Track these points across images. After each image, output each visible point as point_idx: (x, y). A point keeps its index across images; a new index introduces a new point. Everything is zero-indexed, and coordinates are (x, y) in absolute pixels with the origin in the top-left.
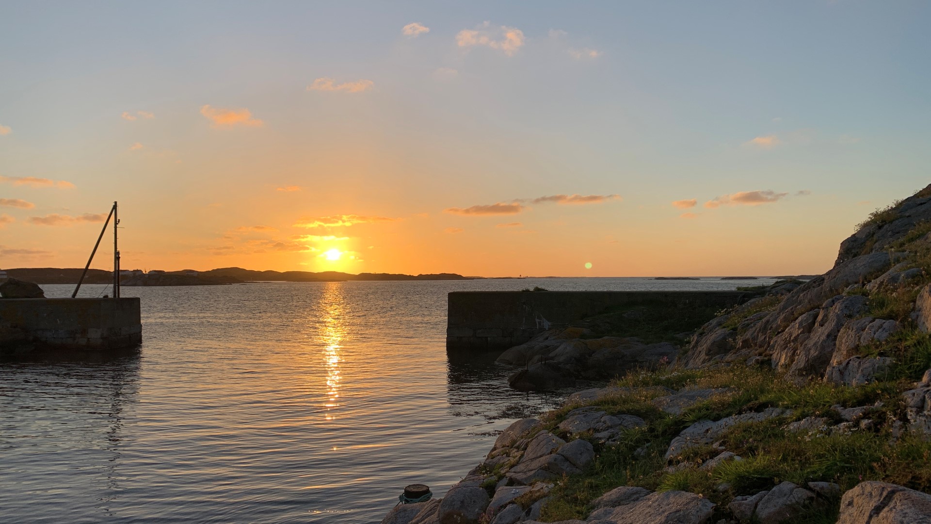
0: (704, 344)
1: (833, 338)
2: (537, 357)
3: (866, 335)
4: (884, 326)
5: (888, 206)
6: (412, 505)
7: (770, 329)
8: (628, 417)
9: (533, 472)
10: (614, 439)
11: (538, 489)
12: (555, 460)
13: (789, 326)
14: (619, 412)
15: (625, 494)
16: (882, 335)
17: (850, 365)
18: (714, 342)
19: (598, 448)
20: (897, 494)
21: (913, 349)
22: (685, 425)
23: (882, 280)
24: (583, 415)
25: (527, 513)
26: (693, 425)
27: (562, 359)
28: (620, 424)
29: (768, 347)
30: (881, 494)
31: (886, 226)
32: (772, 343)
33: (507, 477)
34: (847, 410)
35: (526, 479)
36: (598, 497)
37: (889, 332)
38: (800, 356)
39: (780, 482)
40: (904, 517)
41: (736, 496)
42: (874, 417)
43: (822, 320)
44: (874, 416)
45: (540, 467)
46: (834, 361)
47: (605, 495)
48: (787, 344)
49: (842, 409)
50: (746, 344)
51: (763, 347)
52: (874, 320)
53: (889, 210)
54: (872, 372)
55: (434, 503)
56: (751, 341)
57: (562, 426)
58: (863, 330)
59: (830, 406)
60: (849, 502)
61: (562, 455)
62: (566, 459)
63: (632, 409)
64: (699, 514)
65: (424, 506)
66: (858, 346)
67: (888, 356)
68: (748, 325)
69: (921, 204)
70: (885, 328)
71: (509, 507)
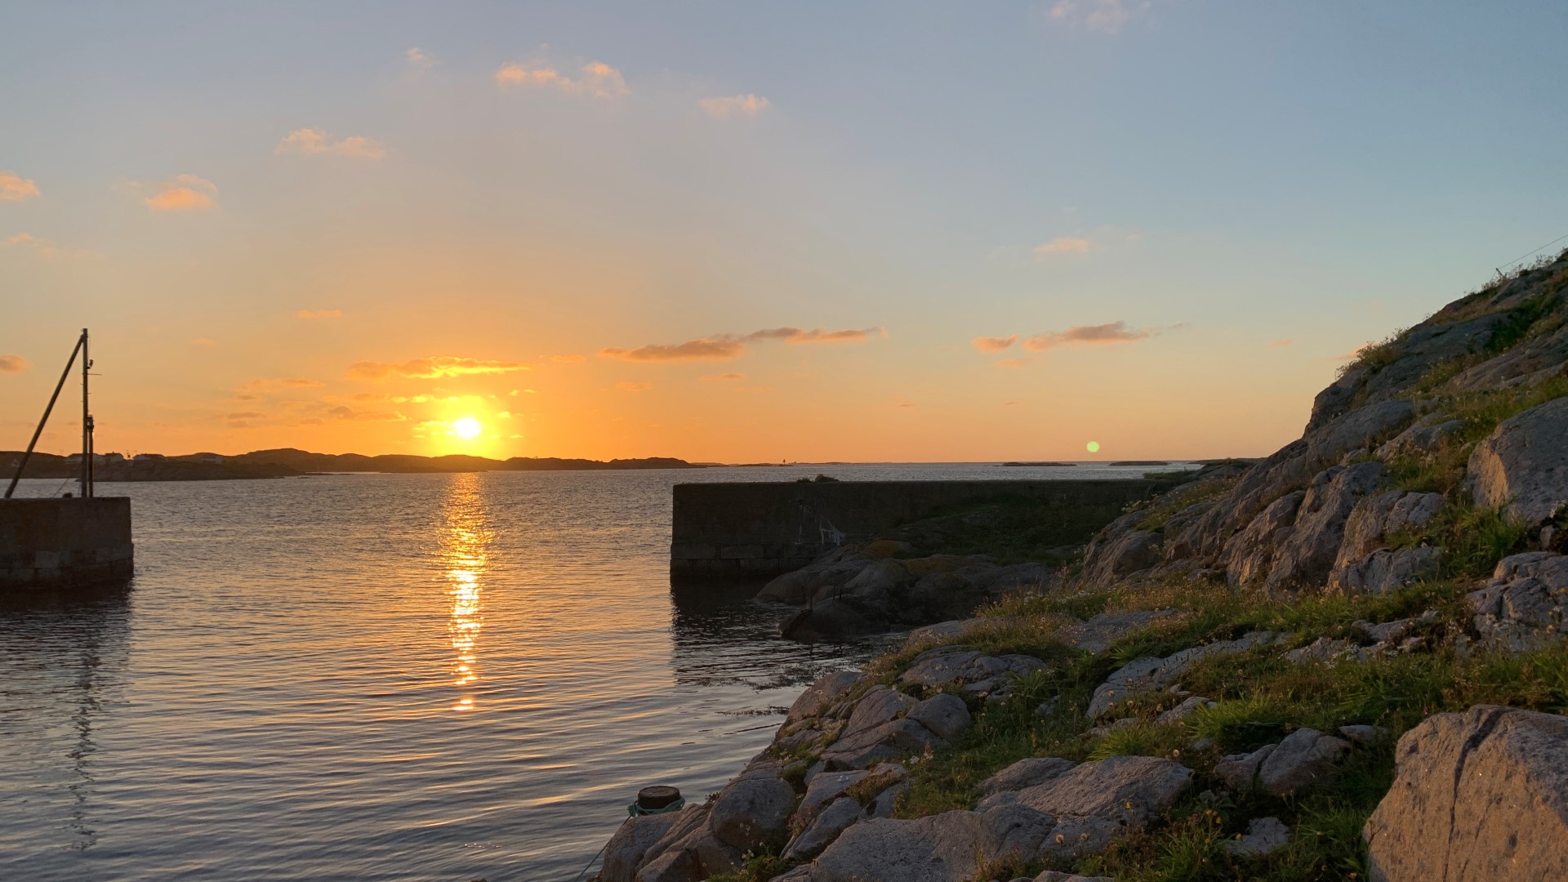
0: (1109, 556)
1: (1337, 527)
2: (824, 590)
3: (1395, 518)
4: (1423, 501)
5: (1387, 339)
6: (657, 816)
7: (1222, 526)
8: (1018, 658)
9: (868, 749)
10: (999, 691)
11: (882, 772)
12: (906, 727)
13: (1253, 519)
14: (1002, 650)
15: (1034, 768)
16: (1419, 516)
17: (1375, 562)
18: (1128, 551)
19: (975, 705)
20: (1505, 715)
21: (1473, 532)
22: (1116, 666)
23: (1402, 441)
24: (942, 659)
25: (868, 809)
26: (1127, 666)
27: (866, 591)
28: (1008, 669)
29: (1221, 552)
30: (1478, 720)
31: (1384, 370)
32: (1225, 548)
33: (823, 761)
34: (1378, 625)
35: (856, 760)
36: (987, 777)
37: (1431, 511)
38: (1282, 560)
39: (1295, 729)
40: (1525, 742)
41: (1224, 756)
42: (1424, 633)
43: (1312, 504)
44: (1423, 631)
45: (880, 740)
46: (1342, 561)
47: (999, 774)
48: (1252, 547)
49: (1370, 626)
50: (1182, 552)
51: (1212, 554)
52: (1405, 494)
53: (1388, 344)
54: (1411, 571)
55: (697, 810)
56: (1190, 546)
57: (908, 677)
58: (1390, 509)
59: (1351, 623)
60: (1411, 747)
61: (915, 720)
62: (924, 726)
63: (1024, 645)
64: (1169, 784)
65: (679, 816)
66: (1383, 533)
67: (1435, 545)
68: (1182, 523)
69: (1437, 335)
70: (1423, 506)
71: (838, 802)
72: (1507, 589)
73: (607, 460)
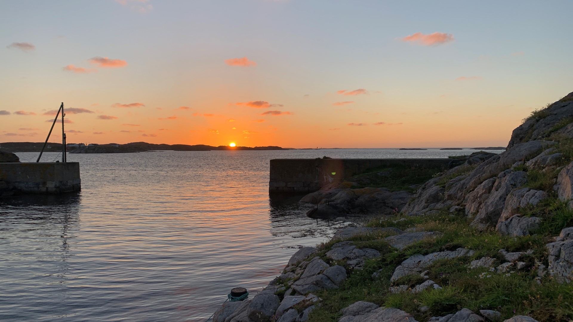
1: (503, 199)
2: (324, 200)
3: (524, 201)
4: (536, 194)
5: (543, 108)
6: (233, 303)
7: (465, 189)
8: (369, 250)
9: (308, 286)
12: (322, 278)
13: (477, 187)
16: (534, 201)
17: (513, 221)
18: (431, 195)
19: (349, 272)
21: (554, 213)
22: (405, 258)
23: (536, 160)
24: (341, 248)
25: (300, 316)
26: (410, 258)
27: (339, 201)
29: (464, 200)
31: (541, 120)
32: (466, 198)
33: (291, 288)
34: (509, 253)
35: (303, 291)
36: (346, 307)
37: (539, 199)
38: (482, 209)
39: (462, 308)
41: (432, 317)
43: (497, 186)
44: (526, 260)
45: (312, 282)
46: (503, 217)
47: (350, 306)
48: (475, 199)
49: (506, 253)
50: (450, 197)
51: (461, 200)
52: (529, 190)
53: (543, 110)
54: (527, 227)
55: (247, 302)
56: (453, 195)
57: (328, 254)
58: (522, 197)
59: (498, 250)
61: (326, 275)
62: (329, 278)
65: (242, 303)
66: (518, 208)
67: (538, 217)
68: (452, 184)
69: (564, 106)
70: (536, 196)
71: (290, 311)
72: (563, 244)
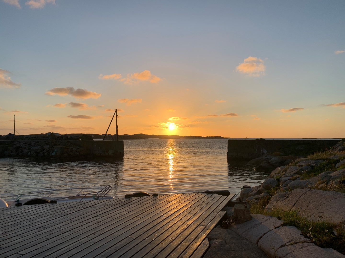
0: (336, 150)
10: (317, 165)
11: (296, 176)
14: (317, 159)
18: (340, 149)
19: (313, 167)
27: (274, 162)
28: (318, 162)
33: (283, 177)
63: (321, 159)
73: (205, 137)
